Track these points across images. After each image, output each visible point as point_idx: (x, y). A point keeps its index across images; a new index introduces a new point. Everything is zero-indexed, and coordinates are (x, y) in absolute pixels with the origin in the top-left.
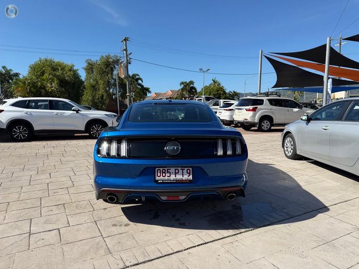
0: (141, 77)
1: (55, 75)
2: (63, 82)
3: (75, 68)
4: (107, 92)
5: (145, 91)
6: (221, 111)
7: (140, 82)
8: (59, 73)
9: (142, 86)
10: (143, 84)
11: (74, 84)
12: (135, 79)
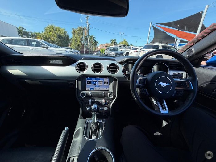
0: (95, 37)
1: (55, 33)
2: (59, 37)
3: (65, 31)
4: (80, 42)
5: (96, 43)
6: (132, 52)
7: (94, 39)
8: (57, 32)
9: (95, 41)
10: (96, 40)
11: (65, 38)
12: (92, 38)
